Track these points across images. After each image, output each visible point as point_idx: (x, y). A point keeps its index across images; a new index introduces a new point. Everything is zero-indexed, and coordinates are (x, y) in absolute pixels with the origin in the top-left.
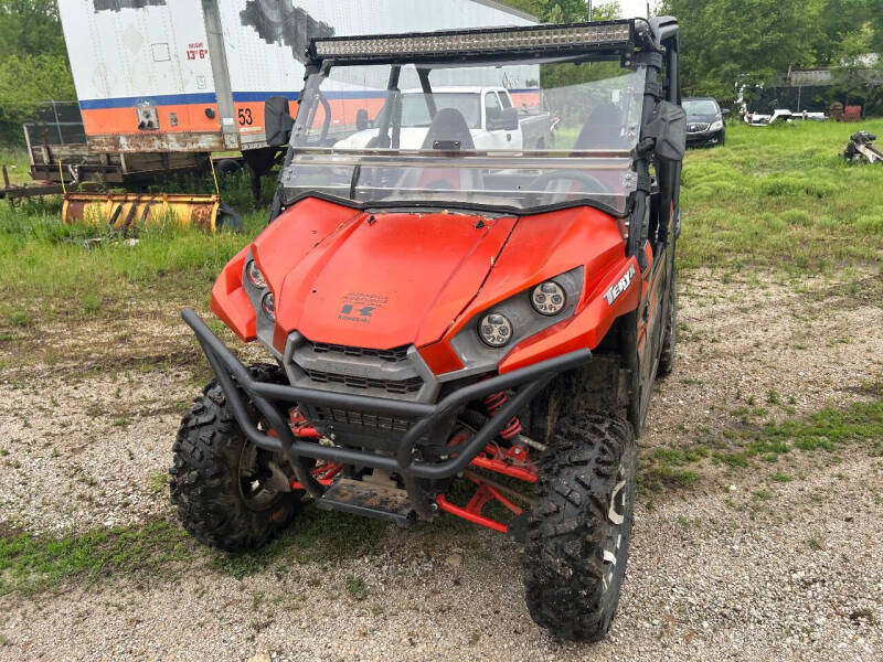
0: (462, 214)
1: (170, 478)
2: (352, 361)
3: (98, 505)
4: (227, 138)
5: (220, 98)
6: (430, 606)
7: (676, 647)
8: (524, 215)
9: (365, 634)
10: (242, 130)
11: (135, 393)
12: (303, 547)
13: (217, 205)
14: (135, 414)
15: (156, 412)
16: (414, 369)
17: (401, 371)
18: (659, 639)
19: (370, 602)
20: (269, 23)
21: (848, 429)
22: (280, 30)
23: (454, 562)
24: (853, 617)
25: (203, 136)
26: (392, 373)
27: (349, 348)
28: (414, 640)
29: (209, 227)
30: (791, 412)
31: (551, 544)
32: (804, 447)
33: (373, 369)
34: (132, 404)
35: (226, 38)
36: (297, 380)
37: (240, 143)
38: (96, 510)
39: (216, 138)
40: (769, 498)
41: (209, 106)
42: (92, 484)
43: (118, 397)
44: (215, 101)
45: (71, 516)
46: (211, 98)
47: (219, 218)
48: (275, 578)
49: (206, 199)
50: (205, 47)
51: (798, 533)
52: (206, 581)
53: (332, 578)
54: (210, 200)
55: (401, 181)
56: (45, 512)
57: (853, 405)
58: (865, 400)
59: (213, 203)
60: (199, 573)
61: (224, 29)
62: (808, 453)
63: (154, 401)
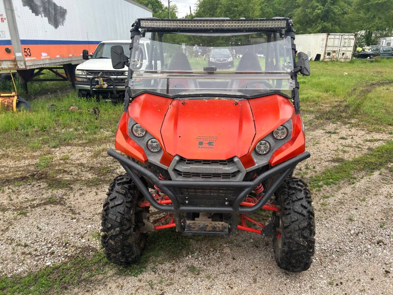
0: (224, 99)
1: (102, 234)
2: (208, 167)
3: (37, 256)
4: (18, 63)
5: (14, 43)
6: (229, 271)
7: (329, 267)
8: (250, 99)
9: (209, 288)
10: (26, 59)
11: (20, 197)
12: (157, 256)
13: (16, 98)
14: (27, 207)
15: (39, 205)
16: (238, 167)
17: (232, 169)
18: (321, 265)
19: (203, 274)
20: (36, 5)
21: (338, 176)
22: (41, 9)
23: (227, 250)
24: (378, 243)
25: (4, 62)
26: (228, 170)
27: (204, 161)
28: (231, 286)
29: (13, 109)
30: (316, 172)
31: (297, 233)
32: (327, 184)
33: (219, 169)
34: (21, 203)
35: (16, 12)
36: (177, 177)
37: (26, 66)
38: (36, 258)
39: (12, 63)
40: (326, 205)
41: (7, 46)
42: (26, 246)
43: (11, 200)
44: (11, 44)
45: (23, 264)
46: (8, 42)
47: (18, 104)
48: (153, 273)
49: (9, 95)
50: (4, 16)
51: (343, 217)
52: (120, 281)
53: (179, 267)
54: (12, 95)
55: (160, 85)
56: (7, 264)
57: (334, 167)
58: (336, 164)
59: (14, 96)
60: (114, 278)
61: (14, 8)
62: (329, 186)
63: (34, 200)
